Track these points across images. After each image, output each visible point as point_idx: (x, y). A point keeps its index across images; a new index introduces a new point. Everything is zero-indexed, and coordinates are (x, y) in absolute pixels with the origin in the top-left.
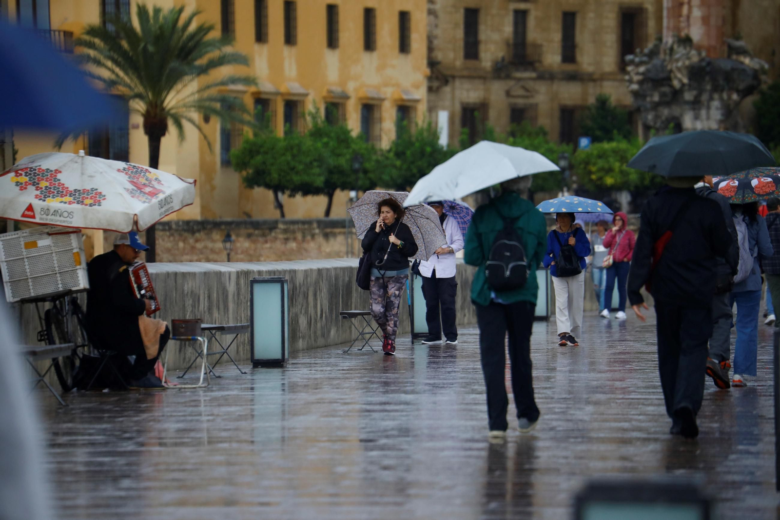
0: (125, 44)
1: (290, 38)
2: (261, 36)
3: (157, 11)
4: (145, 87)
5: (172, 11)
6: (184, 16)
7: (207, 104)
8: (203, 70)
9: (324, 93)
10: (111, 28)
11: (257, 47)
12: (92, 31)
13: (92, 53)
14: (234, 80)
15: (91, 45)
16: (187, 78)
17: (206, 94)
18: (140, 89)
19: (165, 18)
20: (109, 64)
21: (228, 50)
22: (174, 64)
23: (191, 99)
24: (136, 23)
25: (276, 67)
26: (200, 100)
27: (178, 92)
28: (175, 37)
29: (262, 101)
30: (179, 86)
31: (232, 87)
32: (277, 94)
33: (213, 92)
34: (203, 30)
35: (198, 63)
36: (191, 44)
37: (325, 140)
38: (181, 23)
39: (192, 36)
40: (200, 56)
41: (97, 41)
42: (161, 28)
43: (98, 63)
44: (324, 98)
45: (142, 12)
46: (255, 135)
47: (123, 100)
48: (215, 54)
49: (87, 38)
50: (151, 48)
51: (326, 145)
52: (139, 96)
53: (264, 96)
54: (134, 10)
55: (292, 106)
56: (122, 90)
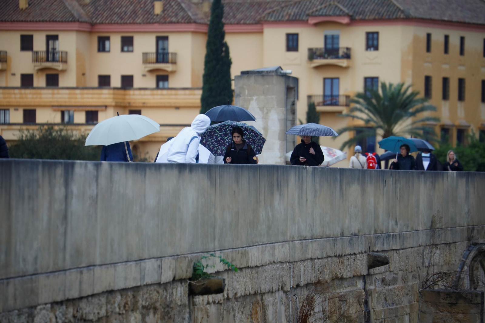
0: (374, 101)
1: (461, 97)
2: (445, 96)
3: (391, 85)
4: (383, 122)
5: (398, 85)
6: (405, 87)
7: (414, 131)
8: (413, 114)
9: (479, 125)
10: (368, 94)
11: (443, 102)
12: (359, 95)
13: (358, 106)
14: (428, 119)
15: (358, 102)
16: (405, 118)
17: (415, 126)
18: (381, 123)
19: (395, 88)
20: (366, 111)
21: (426, 104)
22: (398, 111)
23: (407, 128)
24: (380, 92)
25: (453, 112)
26: (412, 129)
27: (401, 125)
28: (400, 98)
29: (445, 130)
30: (400, 122)
31: (428, 122)
32: (453, 126)
33: (419, 125)
34: (414, 94)
35: (411, 110)
36: (407, 101)
37: (477, 149)
38: (403, 90)
39: (408, 97)
40: (412, 107)
41: (361, 100)
42: (393, 94)
43: (361, 111)
44: (479, 128)
45: (384, 86)
46: (440, 147)
47: (373, 129)
48: (419, 106)
49: (356, 99)
50: (386, 103)
51: (477, 152)
52: (381, 127)
53: (446, 127)
54: (380, 85)
55: (461, 132)
56: (372, 124)
